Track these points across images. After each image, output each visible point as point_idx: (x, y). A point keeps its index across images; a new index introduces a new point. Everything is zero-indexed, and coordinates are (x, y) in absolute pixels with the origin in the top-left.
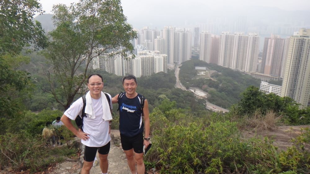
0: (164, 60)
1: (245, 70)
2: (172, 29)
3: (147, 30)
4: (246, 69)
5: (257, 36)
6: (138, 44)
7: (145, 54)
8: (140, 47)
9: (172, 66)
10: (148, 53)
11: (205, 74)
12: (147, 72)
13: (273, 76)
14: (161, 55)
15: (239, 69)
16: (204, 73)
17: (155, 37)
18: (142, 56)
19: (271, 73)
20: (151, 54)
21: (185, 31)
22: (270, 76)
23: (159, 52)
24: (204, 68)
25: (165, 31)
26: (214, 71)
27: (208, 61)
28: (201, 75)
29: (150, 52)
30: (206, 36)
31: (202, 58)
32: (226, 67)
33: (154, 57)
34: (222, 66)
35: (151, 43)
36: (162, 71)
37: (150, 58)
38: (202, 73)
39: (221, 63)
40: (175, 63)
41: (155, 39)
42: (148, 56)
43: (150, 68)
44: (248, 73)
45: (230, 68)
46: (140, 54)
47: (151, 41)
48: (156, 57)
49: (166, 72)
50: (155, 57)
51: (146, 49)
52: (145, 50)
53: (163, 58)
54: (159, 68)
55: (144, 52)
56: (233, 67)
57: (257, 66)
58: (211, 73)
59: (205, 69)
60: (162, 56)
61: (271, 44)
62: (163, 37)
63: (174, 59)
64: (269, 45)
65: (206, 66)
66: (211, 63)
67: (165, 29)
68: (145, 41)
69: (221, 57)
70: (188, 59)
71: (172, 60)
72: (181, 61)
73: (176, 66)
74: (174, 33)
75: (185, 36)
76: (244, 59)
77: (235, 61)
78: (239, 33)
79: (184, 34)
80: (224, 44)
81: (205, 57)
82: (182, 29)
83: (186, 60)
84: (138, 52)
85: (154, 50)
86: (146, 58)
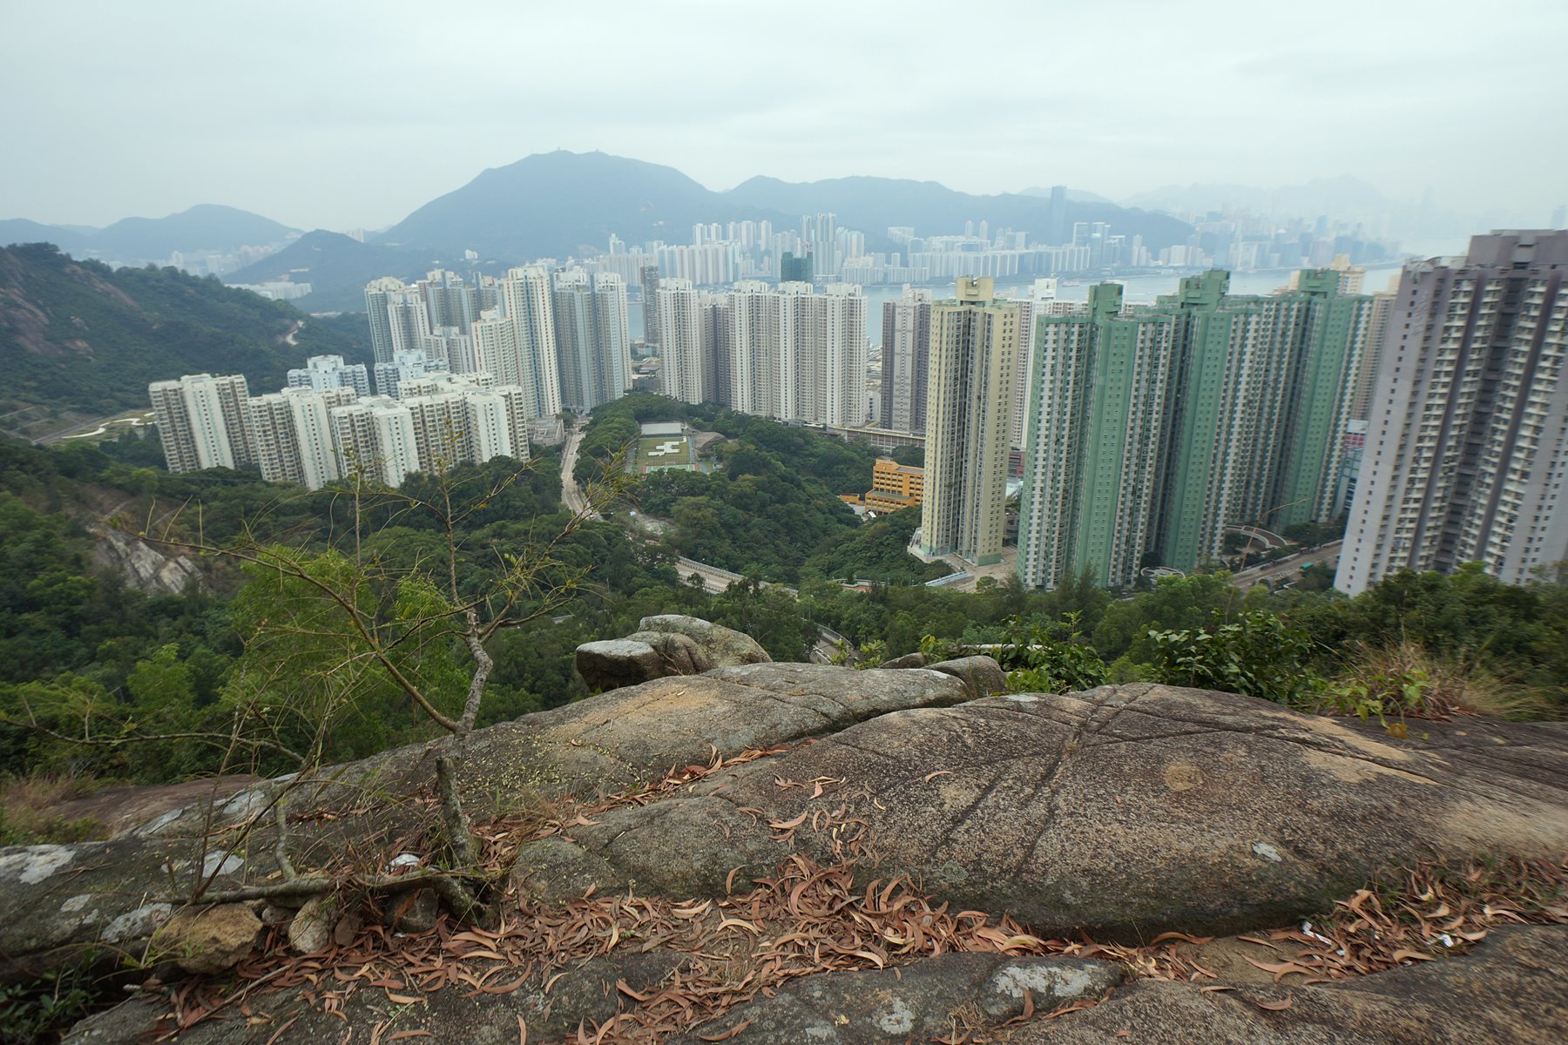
0: (510, 409)
1: (828, 422)
2: (539, 281)
3: (438, 284)
4: (831, 417)
5: (854, 295)
6: (407, 347)
7: (433, 390)
8: (411, 357)
9: (549, 430)
10: (443, 384)
11: (677, 451)
14: (497, 389)
15: (806, 419)
16: (674, 447)
17: (477, 317)
18: (416, 401)
19: (915, 424)
20: (454, 389)
21: (593, 287)
22: (911, 436)
23: (490, 375)
24: (676, 428)
25: (514, 289)
26: (711, 436)
27: (696, 398)
28: (662, 453)
29: (450, 380)
31: (671, 389)
32: (763, 414)
33: (468, 401)
34: (746, 411)
35: (462, 338)
36: (508, 453)
37: (451, 406)
38: (668, 447)
39: (742, 403)
40: (567, 418)
41: (474, 324)
42: (439, 398)
43: (457, 444)
44: (838, 432)
45: (776, 415)
46: (412, 392)
47: (462, 332)
48: (476, 400)
49: (524, 457)
50: (471, 400)
51: (437, 367)
52: (433, 374)
53: (503, 402)
54: (492, 443)
55: (426, 380)
56: (786, 413)
57: (867, 402)
58: (700, 445)
59: (681, 431)
60: (498, 395)
61: (906, 324)
62: (508, 315)
63: (564, 399)
64: (898, 325)
65: (682, 420)
66: (705, 402)
67: (511, 283)
68: (435, 332)
69: (739, 378)
70: (619, 394)
71: (554, 405)
72: (589, 403)
73: (568, 424)
74: (554, 295)
75: (597, 305)
76: (820, 380)
77: (789, 391)
78: (795, 288)
79: (594, 295)
80: (744, 329)
81: (683, 384)
82: (584, 279)
83: (609, 399)
84: (402, 384)
85: (475, 369)
86: (431, 406)
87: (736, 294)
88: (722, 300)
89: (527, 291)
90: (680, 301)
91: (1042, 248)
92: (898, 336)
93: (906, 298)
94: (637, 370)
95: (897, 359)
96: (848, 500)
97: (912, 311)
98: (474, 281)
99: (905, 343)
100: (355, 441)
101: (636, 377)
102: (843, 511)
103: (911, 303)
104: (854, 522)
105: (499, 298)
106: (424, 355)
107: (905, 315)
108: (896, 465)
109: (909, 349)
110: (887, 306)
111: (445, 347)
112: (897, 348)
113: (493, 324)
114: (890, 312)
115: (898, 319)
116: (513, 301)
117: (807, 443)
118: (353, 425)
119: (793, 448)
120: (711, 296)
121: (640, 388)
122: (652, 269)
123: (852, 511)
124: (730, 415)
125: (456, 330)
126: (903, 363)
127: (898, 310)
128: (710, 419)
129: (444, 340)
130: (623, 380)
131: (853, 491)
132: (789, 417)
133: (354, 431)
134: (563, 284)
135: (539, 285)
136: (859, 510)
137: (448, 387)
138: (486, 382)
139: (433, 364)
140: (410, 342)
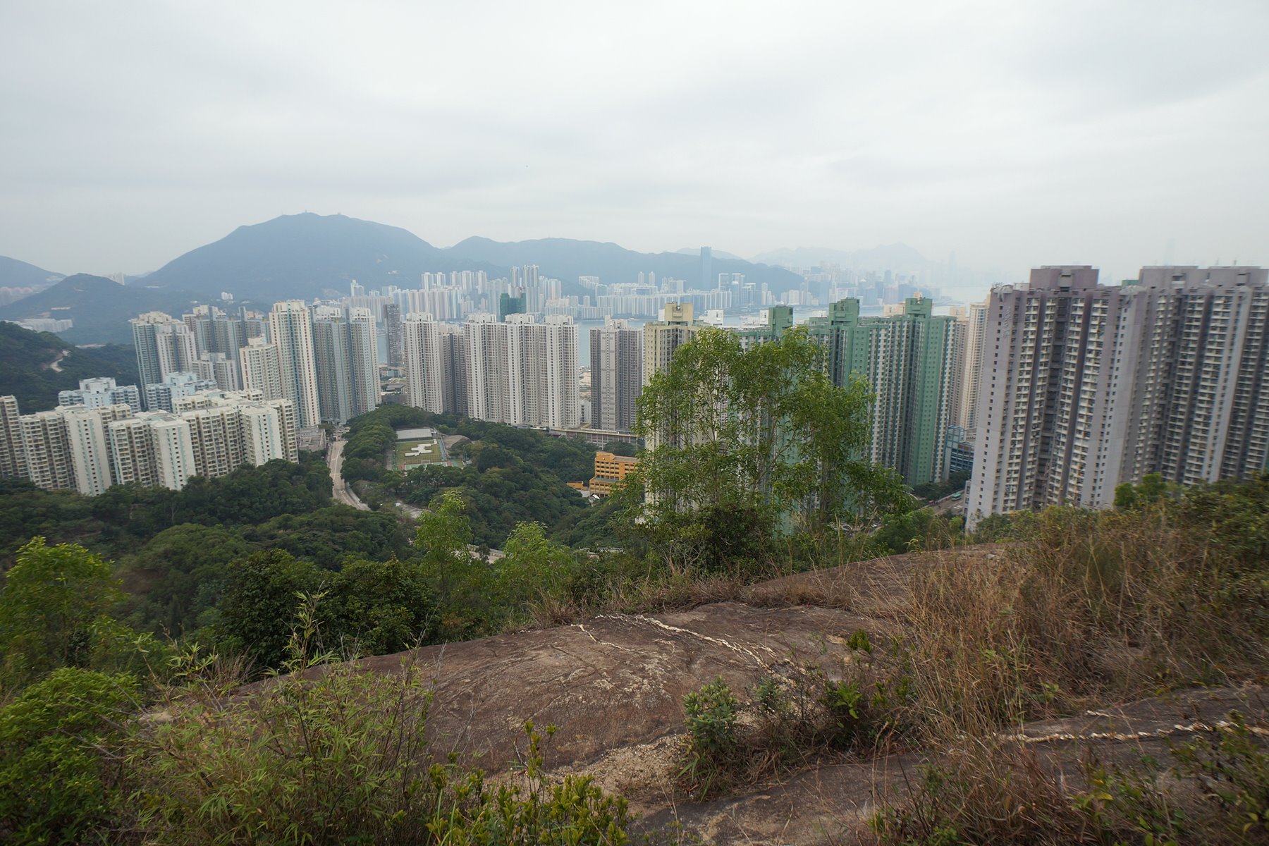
0: (281, 420)
1: (550, 425)
2: (301, 313)
3: (205, 317)
4: (554, 422)
5: (567, 324)
6: (175, 370)
7: (207, 405)
8: (182, 379)
9: (313, 438)
10: (216, 399)
11: (429, 451)
12: (218, 468)
13: (627, 433)
14: (269, 403)
15: (532, 423)
16: (426, 448)
17: (244, 343)
18: (192, 415)
19: (620, 424)
20: (228, 404)
21: (348, 319)
22: (618, 434)
23: (258, 392)
24: (426, 432)
25: (276, 320)
26: (455, 439)
27: (438, 408)
28: (416, 454)
29: (223, 396)
31: (416, 401)
32: (495, 421)
33: (243, 413)
34: (481, 418)
35: (228, 362)
36: (279, 456)
37: (226, 418)
38: (421, 449)
39: (477, 411)
40: (328, 428)
41: (241, 350)
42: (215, 412)
43: (231, 452)
44: (559, 433)
45: (506, 421)
46: (186, 407)
47: (229, 357)
48: (250, 412)
49: (294, 460)
50: (245, 412)
51: (207, 387)
52: (206, 392)
53: (275, 414)
54: (265, 449)
55: (200, 397)
56: (515, 419)
57: (580, 408)
58: (449, 446)
59: (431, 435)
60: (270, 408)
61: (609, 346)
62: (274, 342)
63: (322, 413)
64: (603, 347)
65: (431, 426)
66: (446, 413)
67: (276, 315)
68: (204, 357)
69: (474, 392)
70: (371, 408)
71: (314, 417)
72: (345, 414)
73: (329, 433)
74: (313, 325)
75: (351, 333)
76: (542, 391)
77: (517, 402)
78: (516, 319)
79: (349, 326)
80: (478, 352)
81: (426, 397)
82: (339, 313)
83: (363, 411)
84: (176, 401)
85: (241, 388)
86: (208, 418)
87: (471, 324)
88: (458, 330)
89: (291, 322)
90: (423, 330)
91: (697, 292)
92: (603, 355)
93: (609, 326)
94: (384, 388)
95: (603, 374)
96: (576, 486)
97: (613, 336)
98: (239, 314)
99: (609, 361)
100: (132, 451)
101: (383, 394)
102: (573, 495)
103: (612, 330)
104: (582, 503)
105: (263, 328)
106: (194, 376)
107: (608, 339)
108: (612, 456)
109: (612, 366)
110: (593, 332)
111: (212, 370)
112: (603, 365)
113: (260, 349)
114: (596, 338)
115: (603, 343)
116: (277, 330)
117: (538, 441)
118: (130, 437)
119: (526, 446)
120: (448, 326)
121: (386, 403)
122: (393, 306)
123: (580, 495)
124: (470, 422)
125: (222, 355)
126: (608, 377)
127: (602, 336)
128: (453, 425)
129: (211, 364)
130: (373, 397)
131: (578, 479)
132: (518, 422)
133: (131, 442)
134: (320, 317)
135: (301, 317)
136: (585, 494)
137: (221, 401)
138: (257, 398)
139: (203, 384)
140: (178, 366)
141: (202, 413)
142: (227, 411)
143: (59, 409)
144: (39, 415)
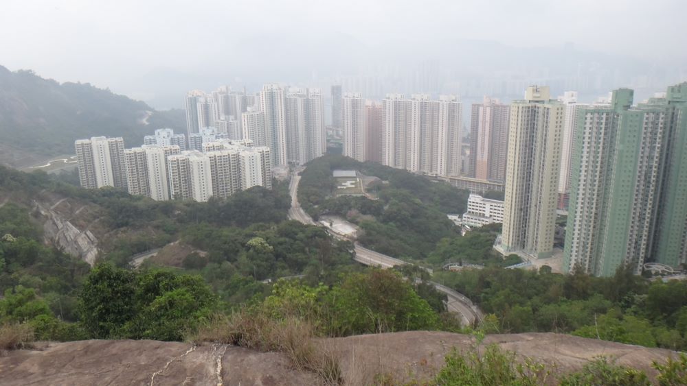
0: (263, 160)
1: (439, 172)
2: (279, 91)
3: (223, 93)
4: (440, 170)
5: (455, 101)
6: (206, 126)
7: (221, 148)
8: (208, 132)
9: (282, 172)
10: (226, 145)
11: (353, 186)
12: (225, 188)
13: (494, 182)
14: (256, 149)
15: (426, 171)
16: (352, 184)
17: (244, 110)
18: (212, 153)
19: (490, 175)
20: (233, 148)
21: (308, 95)
22: (488, 182)
23: (251, 141)
24: (352, 173)
25: (264, 96)
26: (372, 179)
27: (361, 158)
28: (345, 187)
29: (230, 143)
30: (355, 104)
31: (348, 152)
32: (400, 168)
33: (240, 154)
34: (390, 165)
35: (235, 122)
36: (261, 184)
37: (231, 157)
38: (348, 184)
39: (388, 160)
40: (291, 165)
41: (243, 114)
42: (225, 153)
43: (233, 179)
44: (444, 179)
45: (408, 169)
46: (209, 149)
47: (236, 118)
48: (245, 154)
49: (269, 186)
50: (242, 154)
51: (222, 136)
52: (221, 140)
53: (259, 156)
54: (252, 178)
55: (217, 143)
56: (413, 167)
57: (461, 161)
58: (367, 183)
59: (355, 175)
60: (256, 152)
61: (485, 118)
62: (262, 109)
63: (288, 157)
64: (481, 118)
65: (356, 169)
66: (367, 161)
67: (263, 92)
68: (222, 118)
69: (387, 147)
70: (319, 155)
71: (283, 159)
72: (303, 158)
73: (292, 170)
74: (286, 99)
75: (309, 105)
77: (416, 155)
79: (308, 100)
81: (355, 150)
82: (302, 91)
83: (314, 157)
84: (204, 145)
85: (242, 138)
86: (221, 156)
87: (387, 100)
88: (378, 104)
89: (272, 96)
93: (486, 102)
94: (329, 142)
95: (480, 138)
96: (452, 217)
97: (489, 108)
99: (485, 129)
100: (179, 174)
103: (489, 104)
104: (457, 231)
105: (256, 100)
106: (216, 130)
107: (485, 111)
108: (481, 198)
109: (488, 133)
110: (474, 106)
111: (226, 126)
112: (480, 132)
113: (253, 113)
114: (476, 110)
115: (481, 114)
116: (264, 102)
118: (178, 166)
119: (418, 187)
120: (372, 101)
121: (329, 151)
122: (338, 87)
123: (456, 224)
124: (383, 168)
125: (232, 117)
126: (484, 141)
127: (481, 108)
128: (371, 169)
129: (226, 123)
130: (320, 147)
131: (455, 213)
132: (416, 170)
133: (179, 168)
134: (290, 94)
135: (279, 94)
136: (459, 224)
137: (229, 146)
138: (250, 145)
139: (220, 135)
140: (207, 124)
141: (218, 153)
142: (231, 152)
143: (144, 146)
144: (133, 150)
